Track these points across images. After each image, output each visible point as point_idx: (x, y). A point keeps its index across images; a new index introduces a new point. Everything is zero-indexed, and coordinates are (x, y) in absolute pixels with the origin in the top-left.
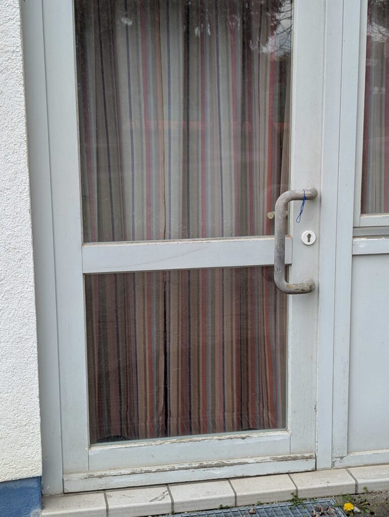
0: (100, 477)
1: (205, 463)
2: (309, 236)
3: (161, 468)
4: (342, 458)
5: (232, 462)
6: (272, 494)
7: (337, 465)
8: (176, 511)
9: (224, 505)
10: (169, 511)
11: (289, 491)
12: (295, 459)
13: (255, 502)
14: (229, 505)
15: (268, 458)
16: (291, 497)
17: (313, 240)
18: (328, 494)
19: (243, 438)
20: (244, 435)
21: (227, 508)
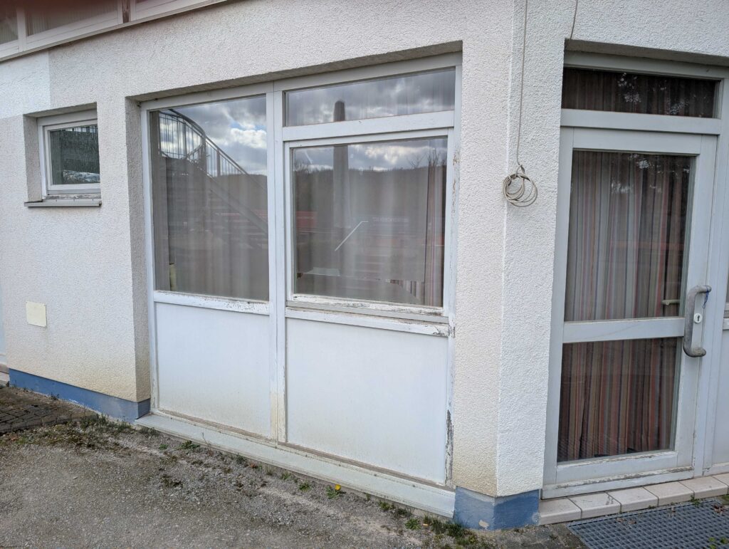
0: (565, 487)
1: (628, 476)
2: (699, 317)
3: (602, 479)
4: (708, 469)
5: (644, 474)
6: (680, 497)
7: (706, 474)
8: (623, 511)
9: (652, 506)
10: (618, 511)
11: (689, 494)
12: (682, 470)
13: (669, 503)
14: (655, 505)
15: (664, 470)
16: (690, 499)
17: (701, 319)
18: (712, 495)
19: (650, 457)
20: (649, 455)
21: (653, 508)
